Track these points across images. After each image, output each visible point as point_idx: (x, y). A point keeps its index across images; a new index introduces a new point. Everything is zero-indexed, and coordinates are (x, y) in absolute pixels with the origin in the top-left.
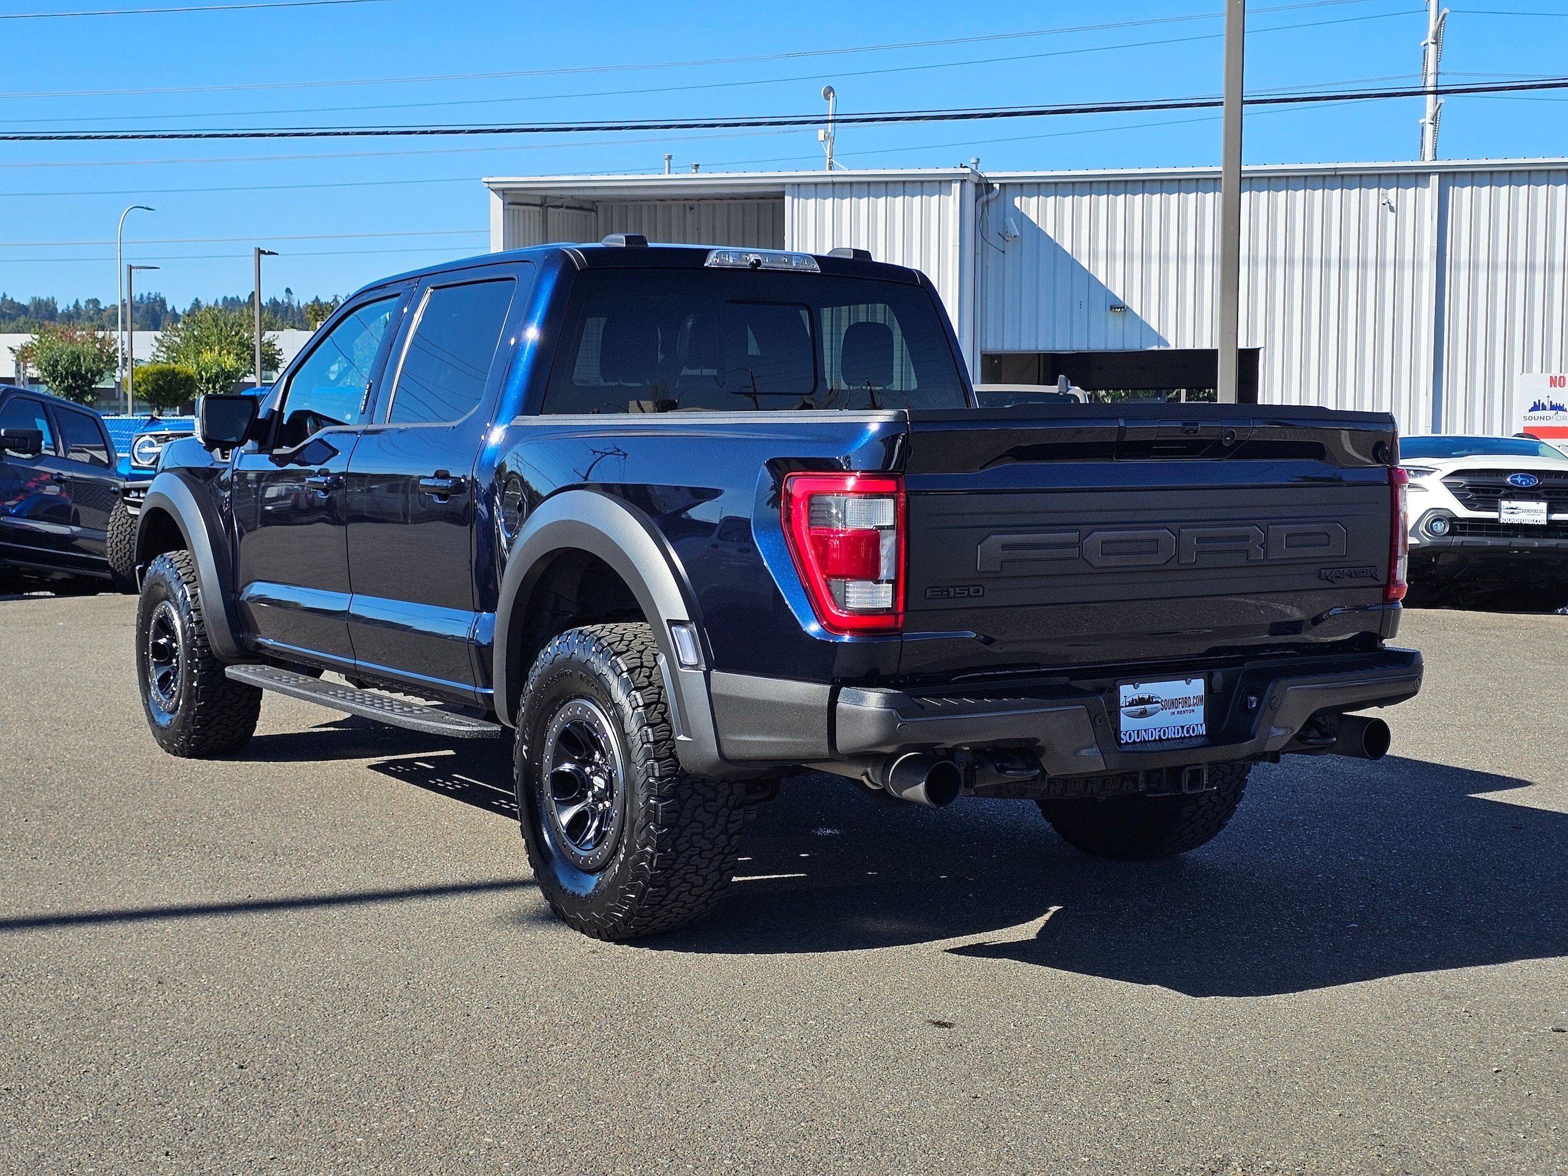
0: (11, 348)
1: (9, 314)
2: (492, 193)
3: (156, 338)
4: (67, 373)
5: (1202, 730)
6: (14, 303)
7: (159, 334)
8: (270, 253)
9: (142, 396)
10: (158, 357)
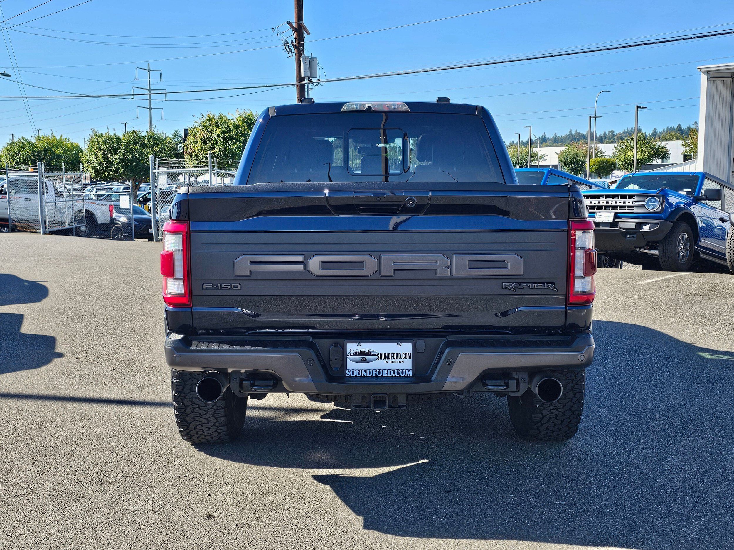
0: (556, 153)
1: (578, 138)
2: (702, 74)
3: (614, 146)
4: (571, 162)
5: (410, 373)
6: (580, 134)
7: (616, 145)
8: (643, 108)
9: (593, 171)
10: (615, 154)
